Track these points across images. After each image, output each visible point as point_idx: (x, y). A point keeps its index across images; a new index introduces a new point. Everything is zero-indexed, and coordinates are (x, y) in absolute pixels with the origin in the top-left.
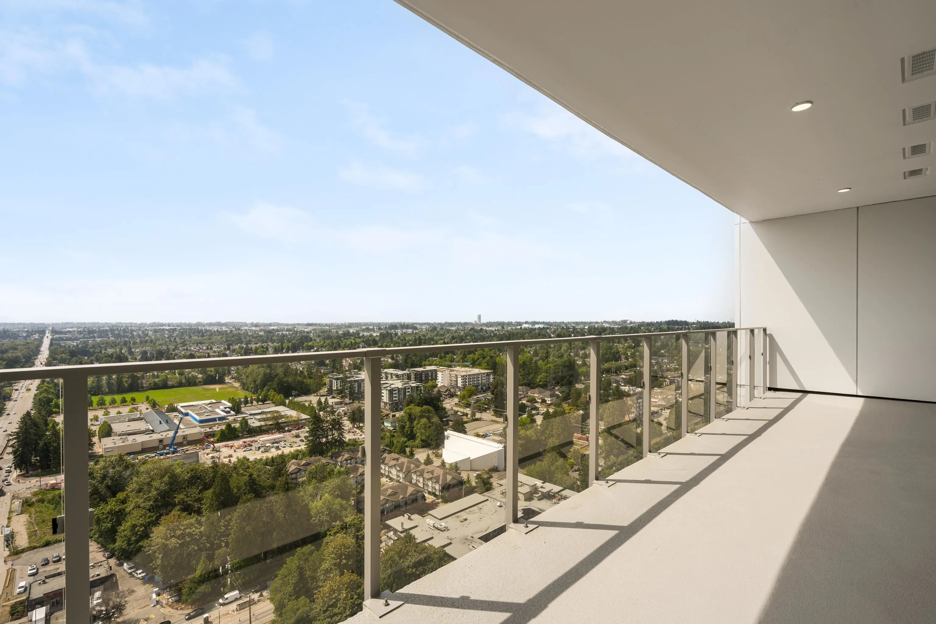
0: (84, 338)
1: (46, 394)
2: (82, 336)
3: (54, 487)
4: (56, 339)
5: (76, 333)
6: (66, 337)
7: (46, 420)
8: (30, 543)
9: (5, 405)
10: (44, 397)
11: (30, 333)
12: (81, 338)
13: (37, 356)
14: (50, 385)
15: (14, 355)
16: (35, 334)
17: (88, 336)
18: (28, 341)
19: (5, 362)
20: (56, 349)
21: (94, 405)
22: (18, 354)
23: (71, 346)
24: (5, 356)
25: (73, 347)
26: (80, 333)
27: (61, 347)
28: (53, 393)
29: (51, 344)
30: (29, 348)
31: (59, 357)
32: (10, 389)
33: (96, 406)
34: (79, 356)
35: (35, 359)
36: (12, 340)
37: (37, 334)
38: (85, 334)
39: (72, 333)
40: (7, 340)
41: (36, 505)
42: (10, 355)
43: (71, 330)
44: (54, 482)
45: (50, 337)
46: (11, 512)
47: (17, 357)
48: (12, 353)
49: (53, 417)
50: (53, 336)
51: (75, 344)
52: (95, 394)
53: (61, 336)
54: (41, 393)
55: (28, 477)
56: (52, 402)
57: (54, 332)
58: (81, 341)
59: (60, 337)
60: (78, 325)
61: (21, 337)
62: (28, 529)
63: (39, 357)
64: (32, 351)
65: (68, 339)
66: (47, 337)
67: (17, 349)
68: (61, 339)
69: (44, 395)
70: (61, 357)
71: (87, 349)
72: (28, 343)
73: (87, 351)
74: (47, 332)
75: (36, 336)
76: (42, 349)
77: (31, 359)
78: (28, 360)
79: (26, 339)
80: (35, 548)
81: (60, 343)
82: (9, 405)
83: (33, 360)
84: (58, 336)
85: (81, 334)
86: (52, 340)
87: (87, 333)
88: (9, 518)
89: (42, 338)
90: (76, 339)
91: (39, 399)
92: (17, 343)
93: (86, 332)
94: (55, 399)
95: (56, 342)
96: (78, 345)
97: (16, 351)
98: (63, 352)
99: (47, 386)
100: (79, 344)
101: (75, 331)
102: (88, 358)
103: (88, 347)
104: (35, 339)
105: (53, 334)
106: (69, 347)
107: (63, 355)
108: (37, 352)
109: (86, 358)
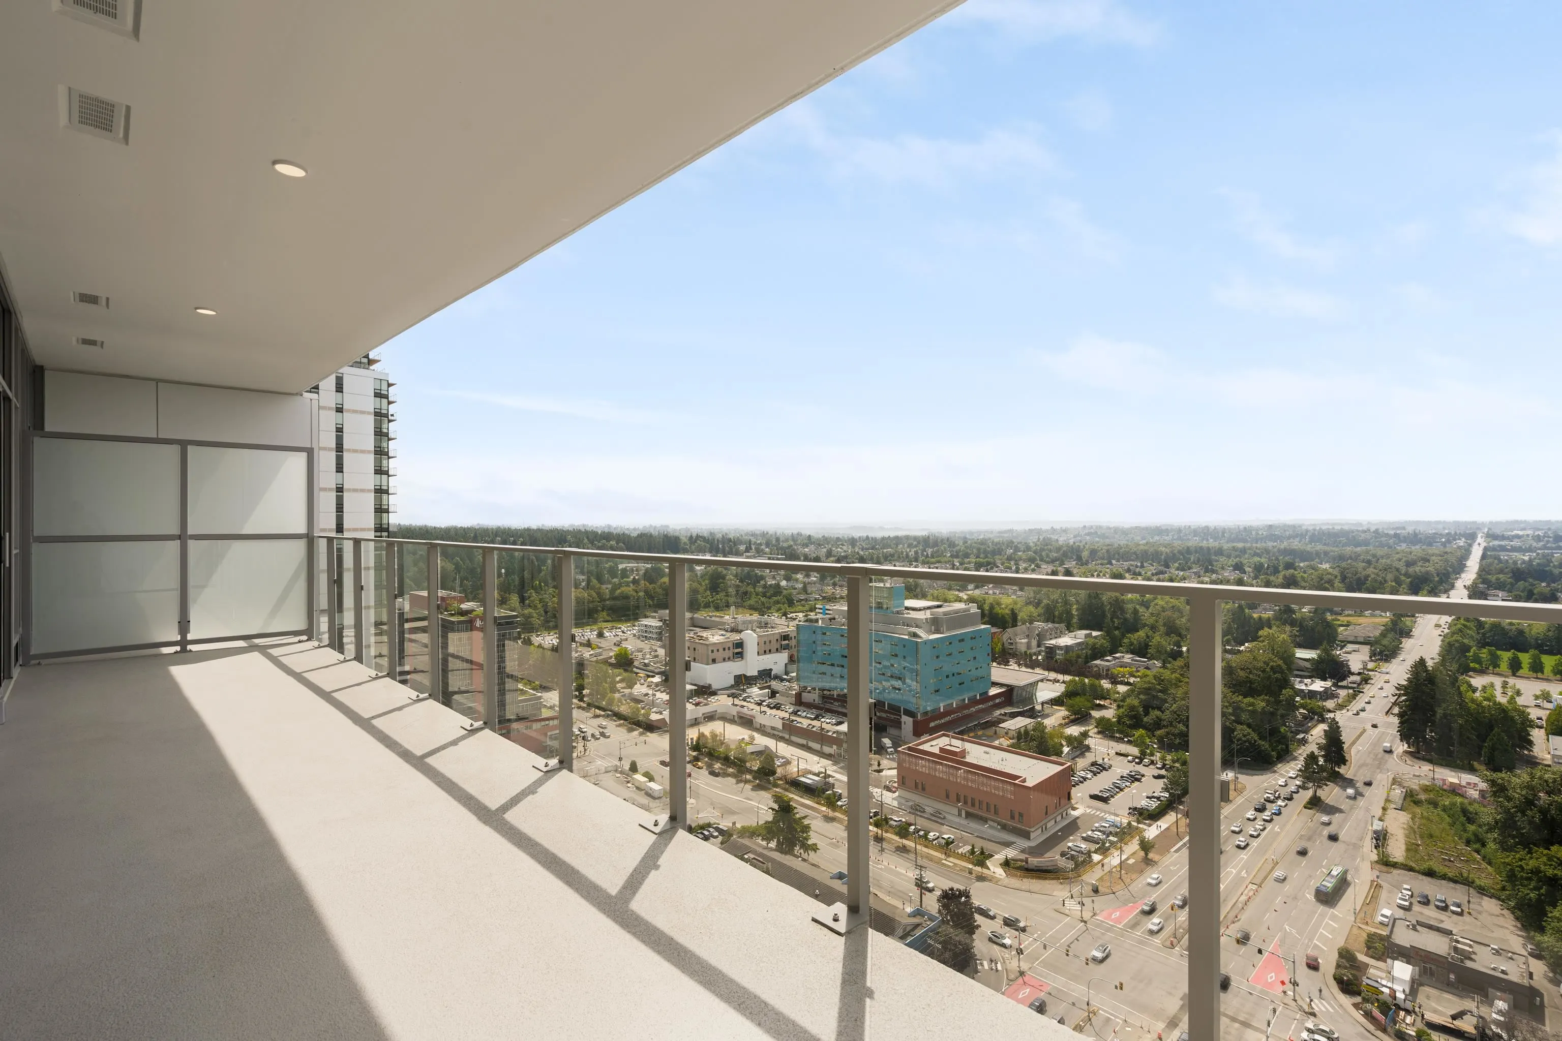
0: (1545, 547)
1: (1461, 637)
2: (1542, 543)
3: (1454, 790)
4: (1494, 549)
5: (1530, 538)
6: (1512, 546)
7: (1456, 680)
8: (1407, 858)
9: (1401, 643)
10: (1457, 641)
11: (1451, 538)
12: (1539, 549)
13: (1459, 574)
14: (1468, 624)
15: (1423, 570)
16: (1460, 539)
17: (1554, 545)
18: (1448, 550)
19: (1410, 580)
20: (1491, 564)
21: (1546, 671)
22: (1428, 569)
23: (1519, 562)
24: (1411, 570)
25: (1521, 564)
26: (1538, 538)
27: (1500, 561)
28: (1472, 637)
29: (1484, 557)
30: (1447, 561)
31: (1493, 578)
32: (1412, 621)
33: (1551, 675)
34: (1531, 580)
35: (1457, 579)
36: (1424, 547)
37: (1463, 539)
38: (1548, 542)
39: (1522, 539)
40: (1417, 547)
41: (1426, 806)
42: (1417, 569)
43: (1521, 533)
44: (1456, 781)
45: (1484, 544)
46: (1387, 800)
47: (1427, 573)
48: (1422, 566)
49: (1471, 677)
50: (1488, 543)
51: (1526, 558)
52: (1550, 653)
53: (1503, 543)
54: (1453, 633)
55: (1418, 758)
56: (1469, 651)
57: (1491, 536)
58: (1538, 554)
59: (1500, 546)
60: (1536, 526)
61: (1438, 542)
62: (1407, 836)
63: (1463, 575)
64: (1452, 566)
65: (1514, 549)
66: (1479, 544)
67: (1428, 561)
68: (1503, 548)
69: (1456, 637)
70: (1498, 579)
71: (1547, 569)
72: (1446, 553)
73: (1547, 571)
74: (1479, 536)
75: (1461, 543)
76: (1469, 563)
77: (1449, 577)
78: (1444, 579)
79: (1445, 546)
80: (1411, 869)
81: (1499, 556)
82: (1407, 643)
83: (1453, 579)
84: (1496, 543)
85: (1540, 541)
86: (1485, 549)
87: (1551, 539)
88: (1384, 809)
89: (1470, 545)
90: (1530, 550)
91: (1449, 643)
92: (1430, 552)
93: (1550, 537)
94: (1474, 648)
95: (1493, 553)
96: (1530, 560)
97: (1427, 564)
98: (1501, 571)
99: (1464, 625)
100: (1535, 559)
101: (1528, 535)
102: (1548, 586)
103: (1552, 564)
104: (1459, 547)
105: (1489, 539)
106: (1515, 563)
107: (1501, 576)
108: (1460, 567)
109: (1544, 584)
